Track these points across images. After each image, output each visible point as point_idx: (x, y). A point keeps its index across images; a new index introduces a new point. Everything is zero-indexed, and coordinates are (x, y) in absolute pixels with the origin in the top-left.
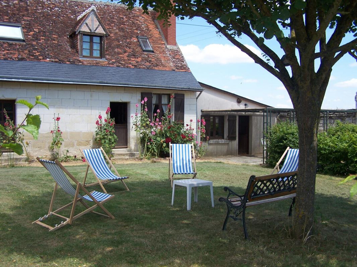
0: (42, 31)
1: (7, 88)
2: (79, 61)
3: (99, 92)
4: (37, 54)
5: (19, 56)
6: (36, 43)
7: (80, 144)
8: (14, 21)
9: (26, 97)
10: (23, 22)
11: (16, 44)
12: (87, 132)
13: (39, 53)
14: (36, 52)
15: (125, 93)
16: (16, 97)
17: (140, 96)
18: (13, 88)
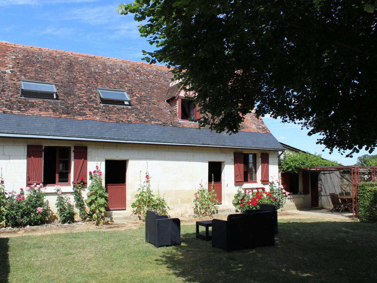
0: (143, 96)
1: (121, 149)
2: (179, 123)
3: (199, 153)
4: (143, 117)
5: (128, 119)
6: (140, 107)
7: (183, 202)
8: (119, 88)
9: (137, 157)
10: (126, 88)
11: (123, 108)
12: (189, 190)
13: (144, 116)
14: (142, 115)
15: (221, 153)
16: (128, 158)
17: (233, 156)
18: (126, 149)
